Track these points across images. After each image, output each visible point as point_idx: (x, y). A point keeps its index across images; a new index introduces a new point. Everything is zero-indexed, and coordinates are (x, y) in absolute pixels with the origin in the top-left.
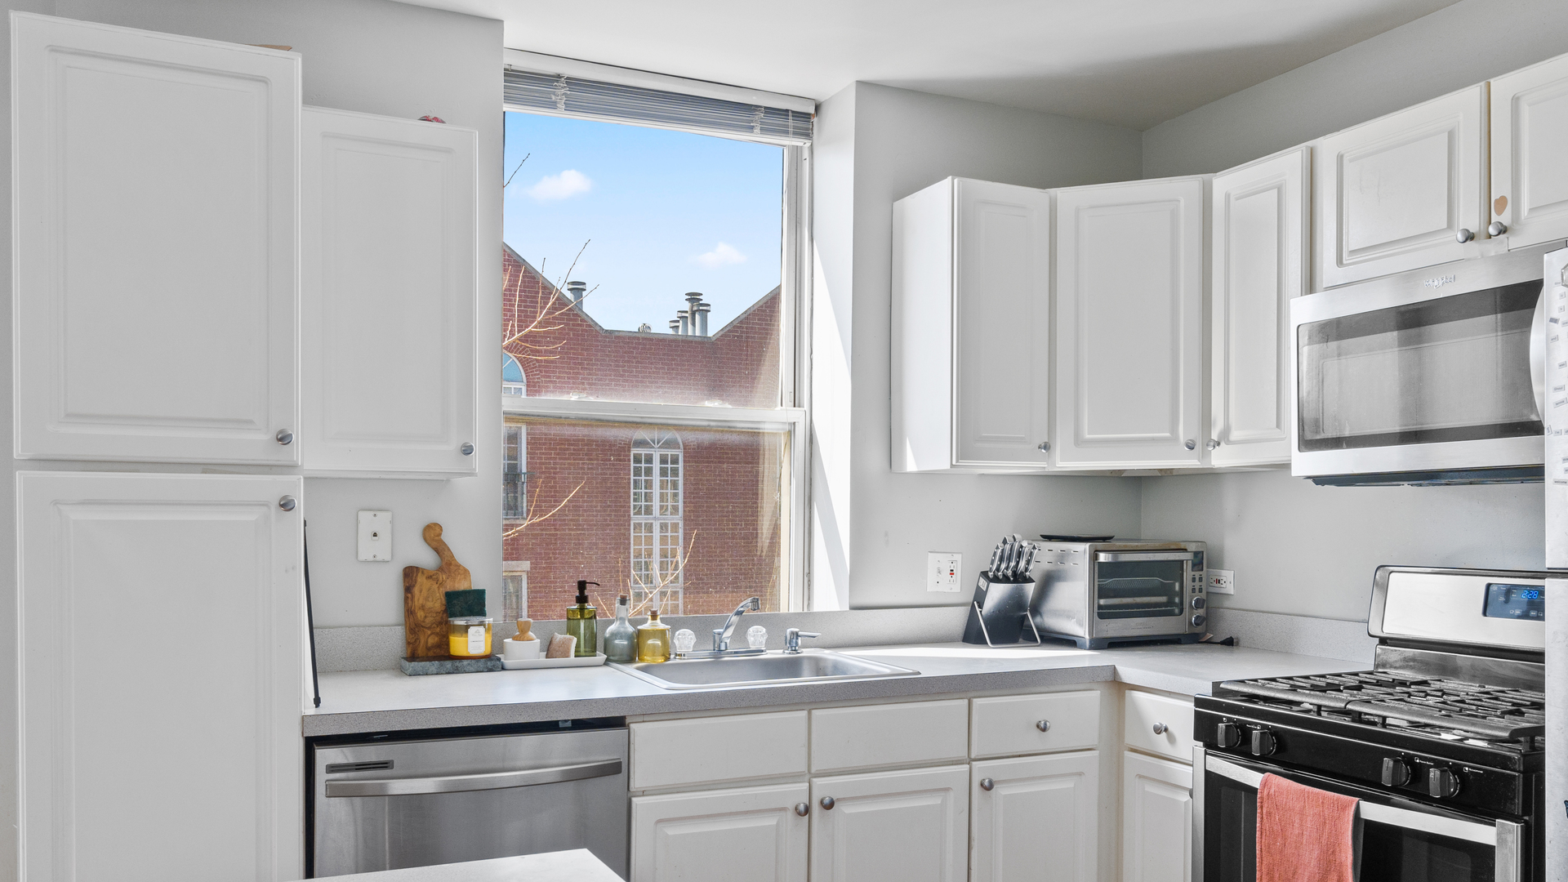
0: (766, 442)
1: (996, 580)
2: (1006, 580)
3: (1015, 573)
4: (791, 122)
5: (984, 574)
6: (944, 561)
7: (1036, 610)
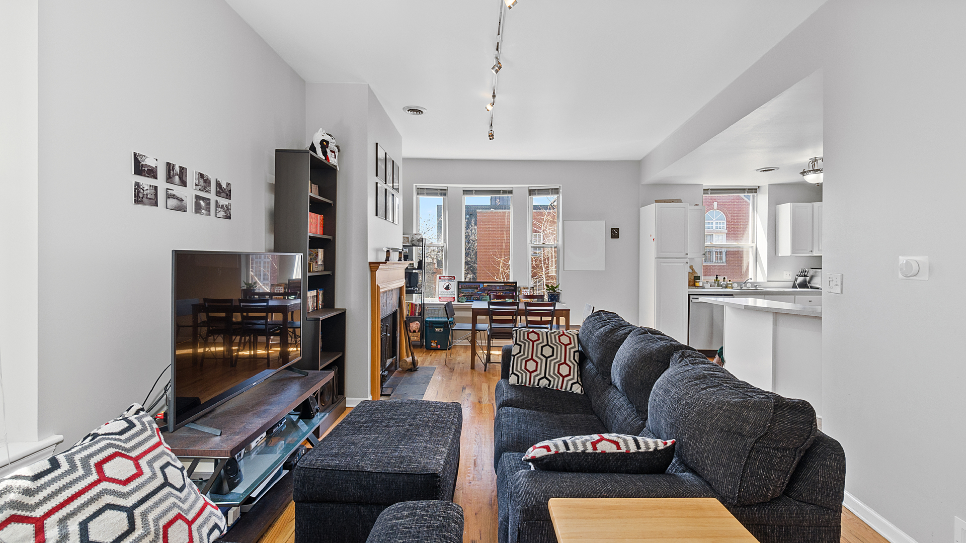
0: (745, 250)
1: (800, 276)
2: (802, 276)
3: (804, 275)
4: (753, 190)
5: (797, 275)
6: (788, 273)
7: (809, 283)
